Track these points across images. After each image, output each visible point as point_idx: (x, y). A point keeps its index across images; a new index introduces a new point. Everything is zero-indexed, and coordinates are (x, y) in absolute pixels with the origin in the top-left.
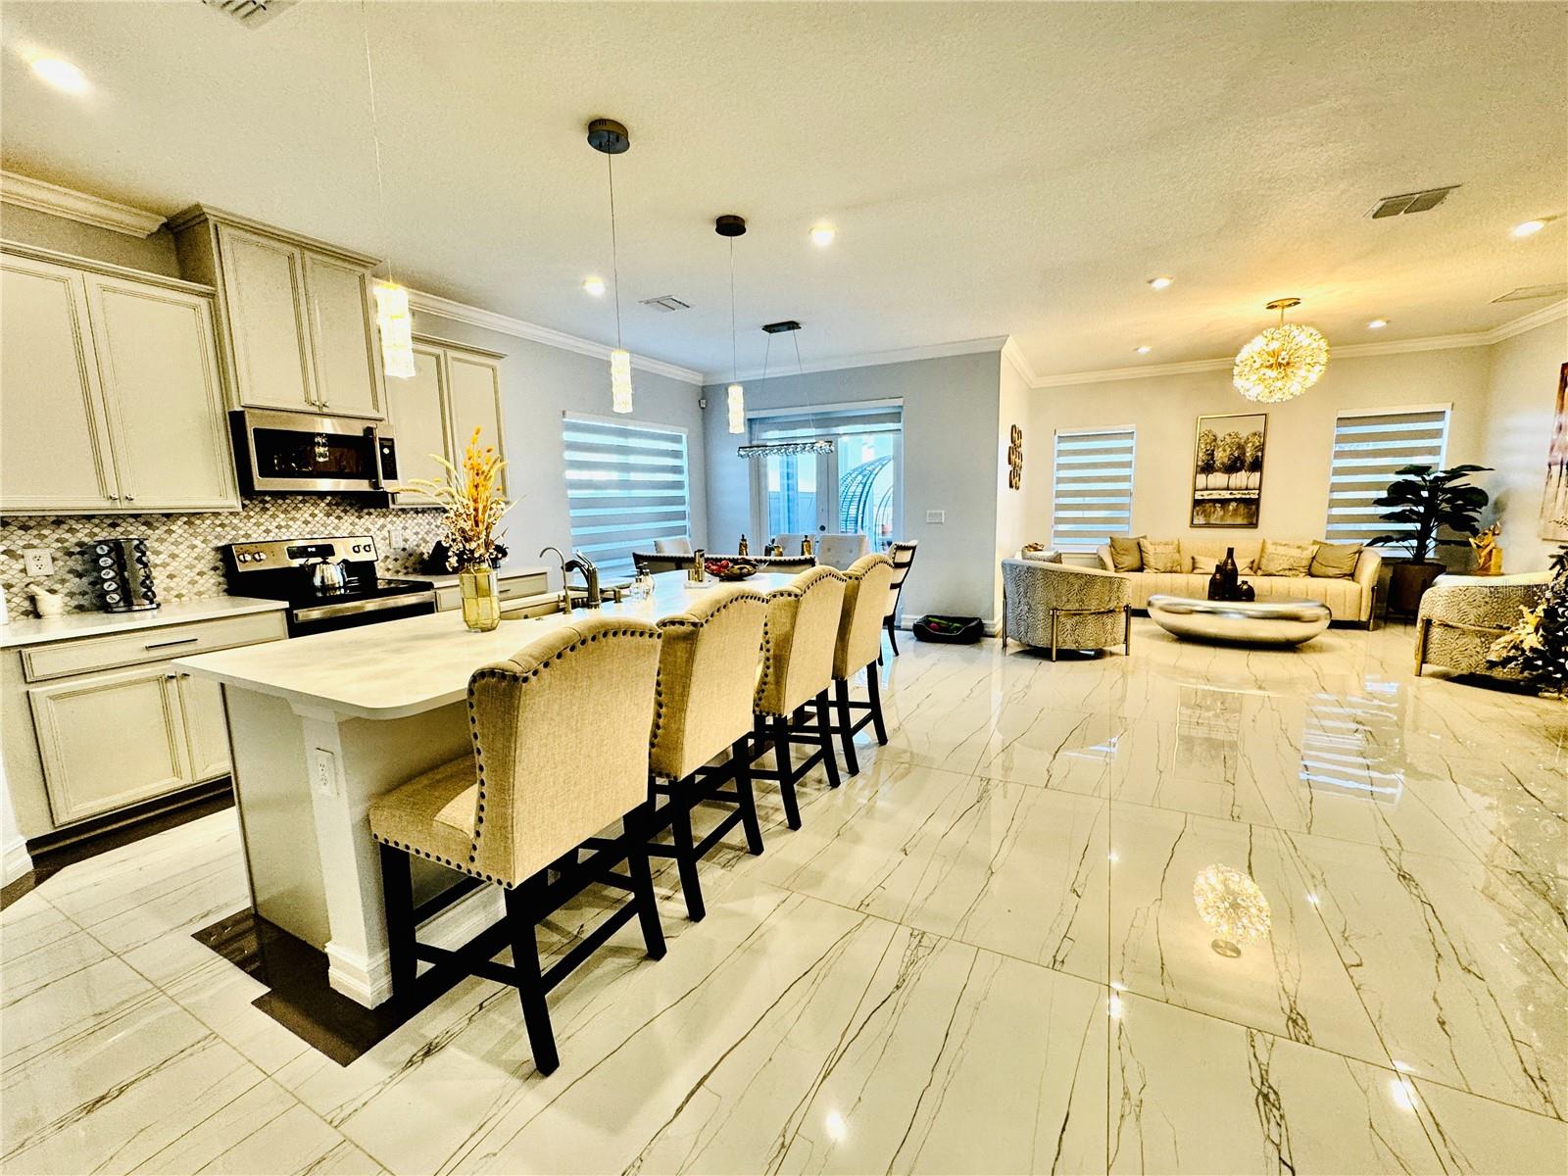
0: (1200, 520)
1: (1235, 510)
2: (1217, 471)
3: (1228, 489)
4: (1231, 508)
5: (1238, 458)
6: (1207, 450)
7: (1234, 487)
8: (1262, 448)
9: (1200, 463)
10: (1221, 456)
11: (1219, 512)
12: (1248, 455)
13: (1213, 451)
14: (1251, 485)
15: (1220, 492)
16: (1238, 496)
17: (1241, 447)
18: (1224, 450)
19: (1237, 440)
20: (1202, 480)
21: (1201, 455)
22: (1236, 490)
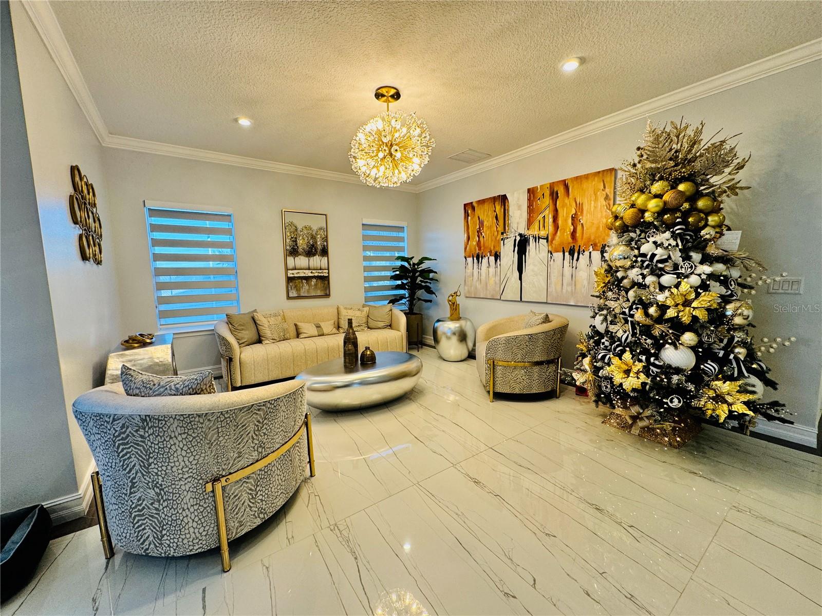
0: (293, 294)
1: (316, 285)
2: (300, 255)
3: (309, 269)
4: (313, 283)
5: (313, 246)
6: (292, 238)
7: (313, 268)
8: (326, 239)
9: (288, 247)
10: (302, 243)
11: (306, 287)
12: (319, 243)
13: (296, 238)
14: (323, 267)
15: (304, 271)
16: (316, 274)
17: (313, 237)
18: (303, 239)
19: (311, 231)
20: (290, 260)
21: (288, 241)
22: (314, 270)
